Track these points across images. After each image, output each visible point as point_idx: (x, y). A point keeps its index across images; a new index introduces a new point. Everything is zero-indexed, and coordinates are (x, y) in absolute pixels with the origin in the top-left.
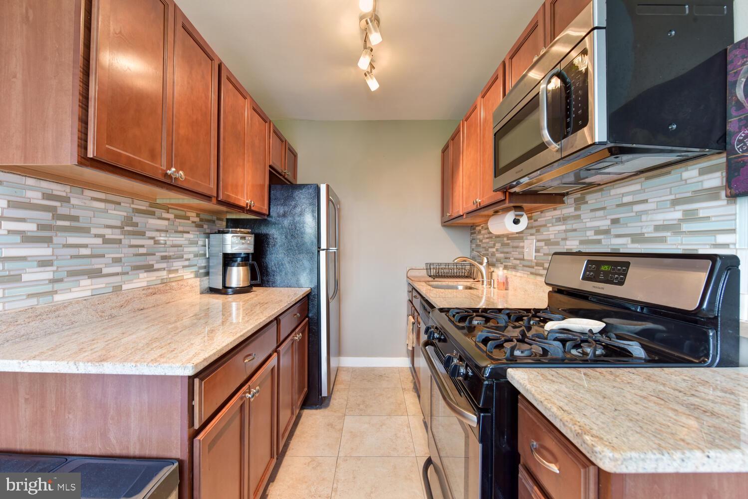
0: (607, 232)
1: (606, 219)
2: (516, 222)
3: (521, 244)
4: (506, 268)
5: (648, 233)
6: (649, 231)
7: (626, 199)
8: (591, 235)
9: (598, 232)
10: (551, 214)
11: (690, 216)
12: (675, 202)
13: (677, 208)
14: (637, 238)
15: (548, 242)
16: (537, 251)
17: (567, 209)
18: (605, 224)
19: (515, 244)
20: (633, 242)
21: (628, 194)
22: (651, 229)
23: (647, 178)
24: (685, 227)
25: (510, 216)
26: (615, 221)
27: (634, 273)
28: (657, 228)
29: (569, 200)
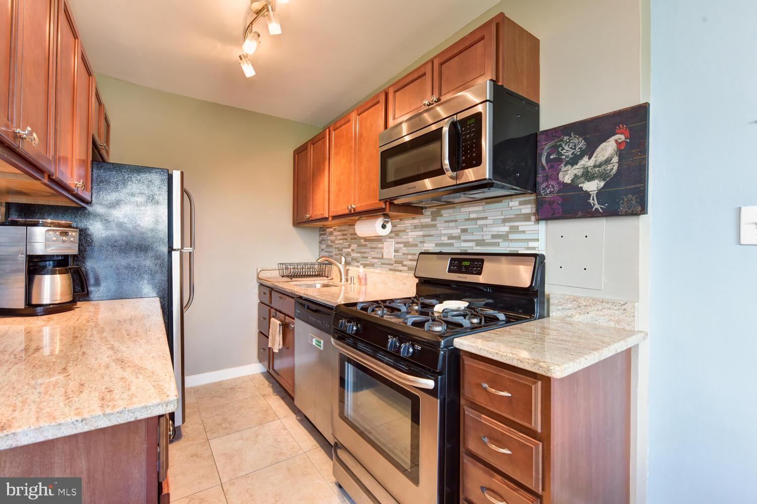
0: (458, 238)
1: (457, 228)
2: (384, 227)
3: (380, 246)
4: (365, 266)
5: (488, 239)
6: (488, 238)
7: (472, 216)
8: (445, 239)
9: (451, 237)
10: (409, 222)
11: (515, 230)
12: (505, 221)
13: (506, 224)
14: (480, 243)
15: (407, 244)
16: (396, 251)
17: (425, 219)
18: (456, 232)
19: (374, 245)
20: (477, 245)
21: (474, 212)
22: (489, 237)
23: (487, 203)
24: (511, 237)
25: (380, 221)
26: (464, 231)
27: (487, 266)
28: (494, 237)
29: (427, 212)
